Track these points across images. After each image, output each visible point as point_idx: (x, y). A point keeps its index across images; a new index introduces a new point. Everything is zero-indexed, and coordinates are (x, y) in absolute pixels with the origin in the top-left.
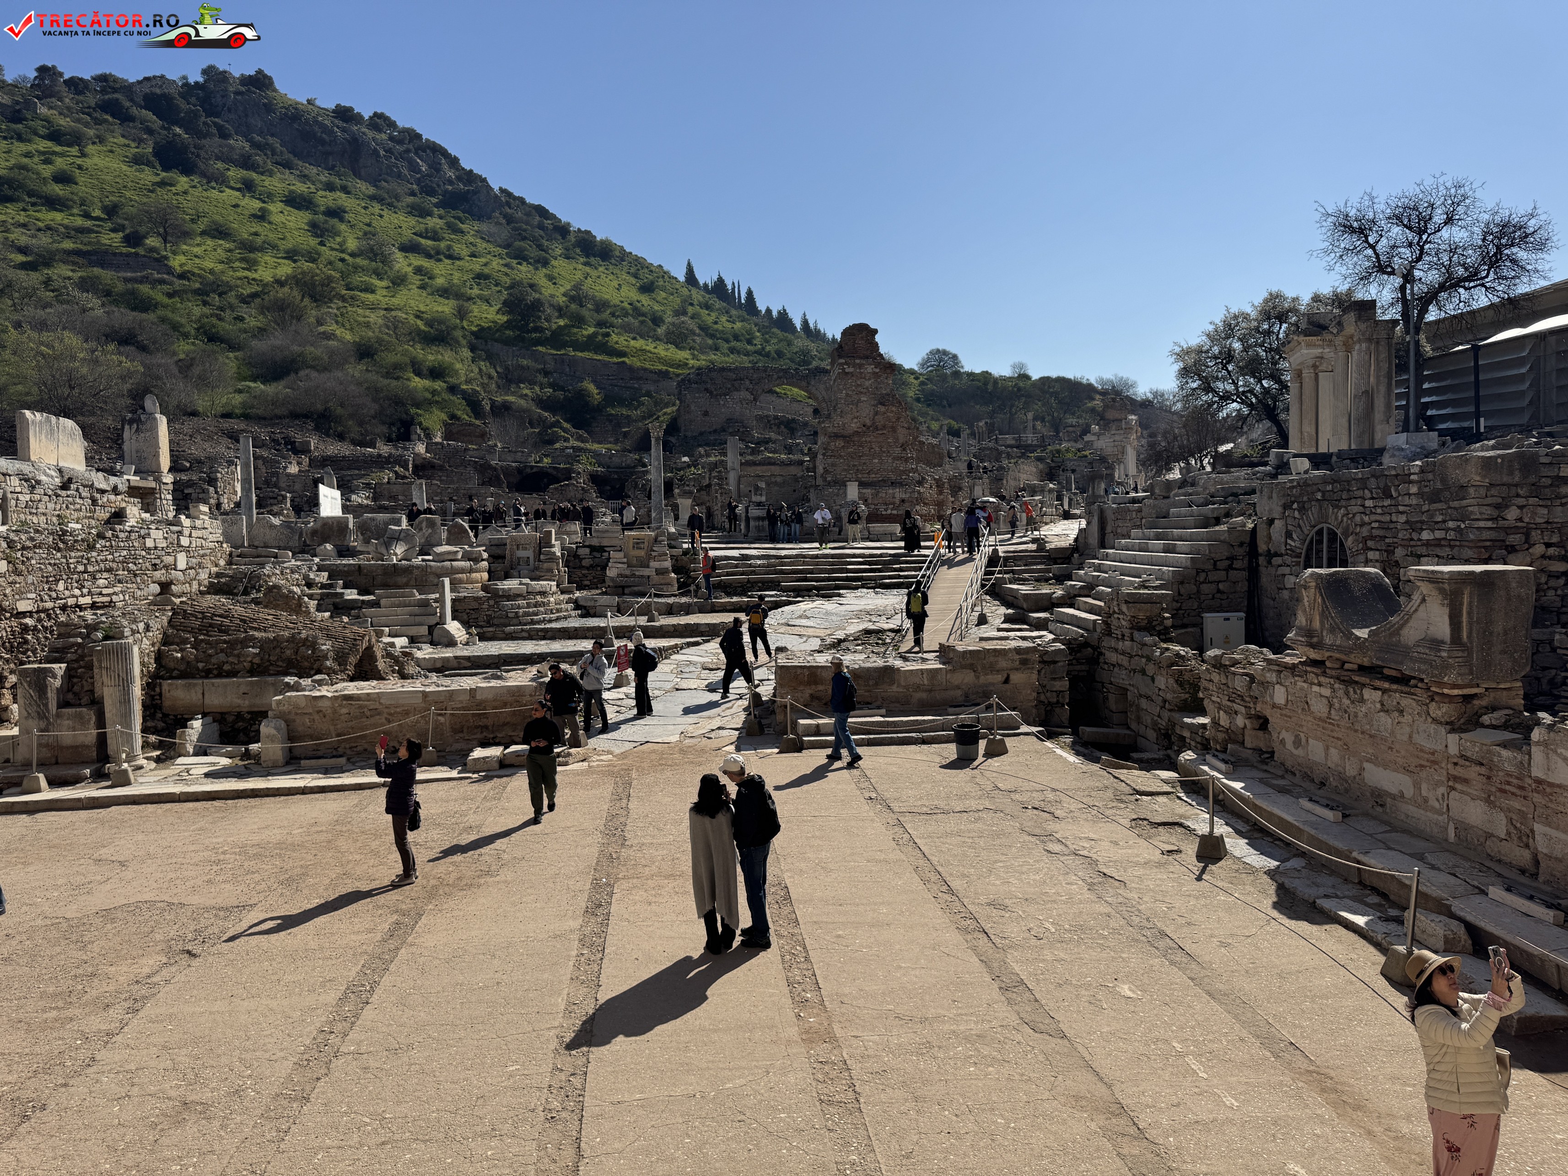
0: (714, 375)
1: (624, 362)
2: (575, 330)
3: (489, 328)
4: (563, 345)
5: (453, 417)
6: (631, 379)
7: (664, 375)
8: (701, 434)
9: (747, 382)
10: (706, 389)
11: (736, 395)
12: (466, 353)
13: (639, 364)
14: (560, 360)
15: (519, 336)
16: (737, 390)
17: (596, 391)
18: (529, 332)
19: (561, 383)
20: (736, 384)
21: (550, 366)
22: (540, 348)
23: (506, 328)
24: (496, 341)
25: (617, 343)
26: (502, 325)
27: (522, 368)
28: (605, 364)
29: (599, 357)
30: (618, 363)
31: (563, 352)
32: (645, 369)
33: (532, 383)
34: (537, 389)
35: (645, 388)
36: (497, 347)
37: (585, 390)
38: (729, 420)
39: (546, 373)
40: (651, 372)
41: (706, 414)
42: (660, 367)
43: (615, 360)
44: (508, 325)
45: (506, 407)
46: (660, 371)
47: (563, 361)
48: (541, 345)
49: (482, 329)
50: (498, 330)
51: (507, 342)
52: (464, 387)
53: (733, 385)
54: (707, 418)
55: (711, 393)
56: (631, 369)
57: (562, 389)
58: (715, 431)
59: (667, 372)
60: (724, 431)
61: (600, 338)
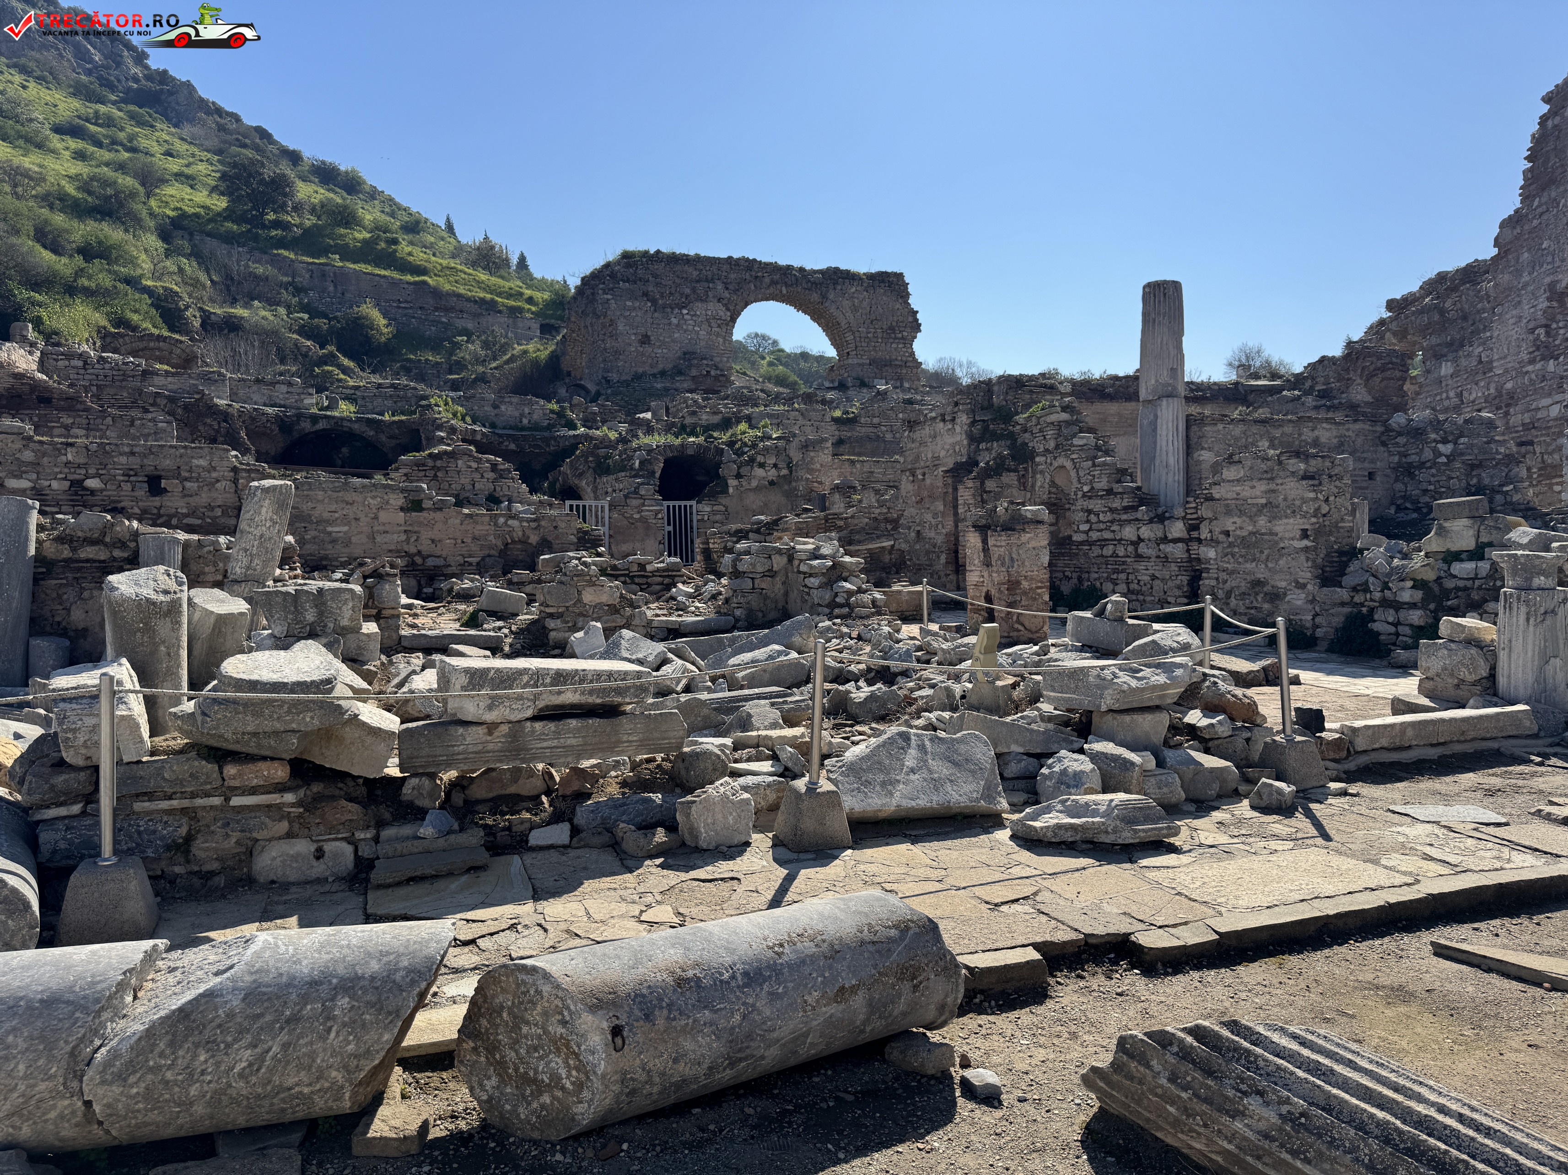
0: (659, 268)
1: (424, 283)
2: (342, 231)
3: (197, 215)
4: (325, 251)
5: (120, 322)
6: (437, 309)
7: (490, 306)
8: (638, 377)
9: (720, 287)
10: (645, 294)
11: (699, 308)
12: (153, 241)
13: (447, 287)
14: (322, 273)
15: (249, 231)
16: (704, 300)
17: (383, 322)
18: (264, 226)
19: (322, 308)
20: (700, 287)
21: (303, 279)
22: (285, 253)
23: (226, 219)
24: (209, 234)
25: (410, 254)
26: (219, 214)
27: (256, 277)
28: (395, 283)
29: (383, 272)
30: (415, 283)
31: (322, 261)
32: (459, 296)
33: (272, 302)
34: (282, 311)
35: (460, 323)
36: (211, 244)
37: (365, 318)
38: (688, 355)
39: (299, 290)
40: (469, 300)
41: (645, 340)
42: (482, 295)
43: (409, 278)
44: (228, 215)
45: (232, 326)
46: (483, 300)
47: (324, 275)
48: (286, 248)
49: (184, 215)
50: (210, 221)
51: (229, 239)
52: (149, 283)
53: (694, 290)
54: (648, 349)
55: (654, 302)
56: (436, 293)
57: (325, 316)
58: (663, 373)
59: (493, 303)
60: (680, 373)
61: (383, 245)
